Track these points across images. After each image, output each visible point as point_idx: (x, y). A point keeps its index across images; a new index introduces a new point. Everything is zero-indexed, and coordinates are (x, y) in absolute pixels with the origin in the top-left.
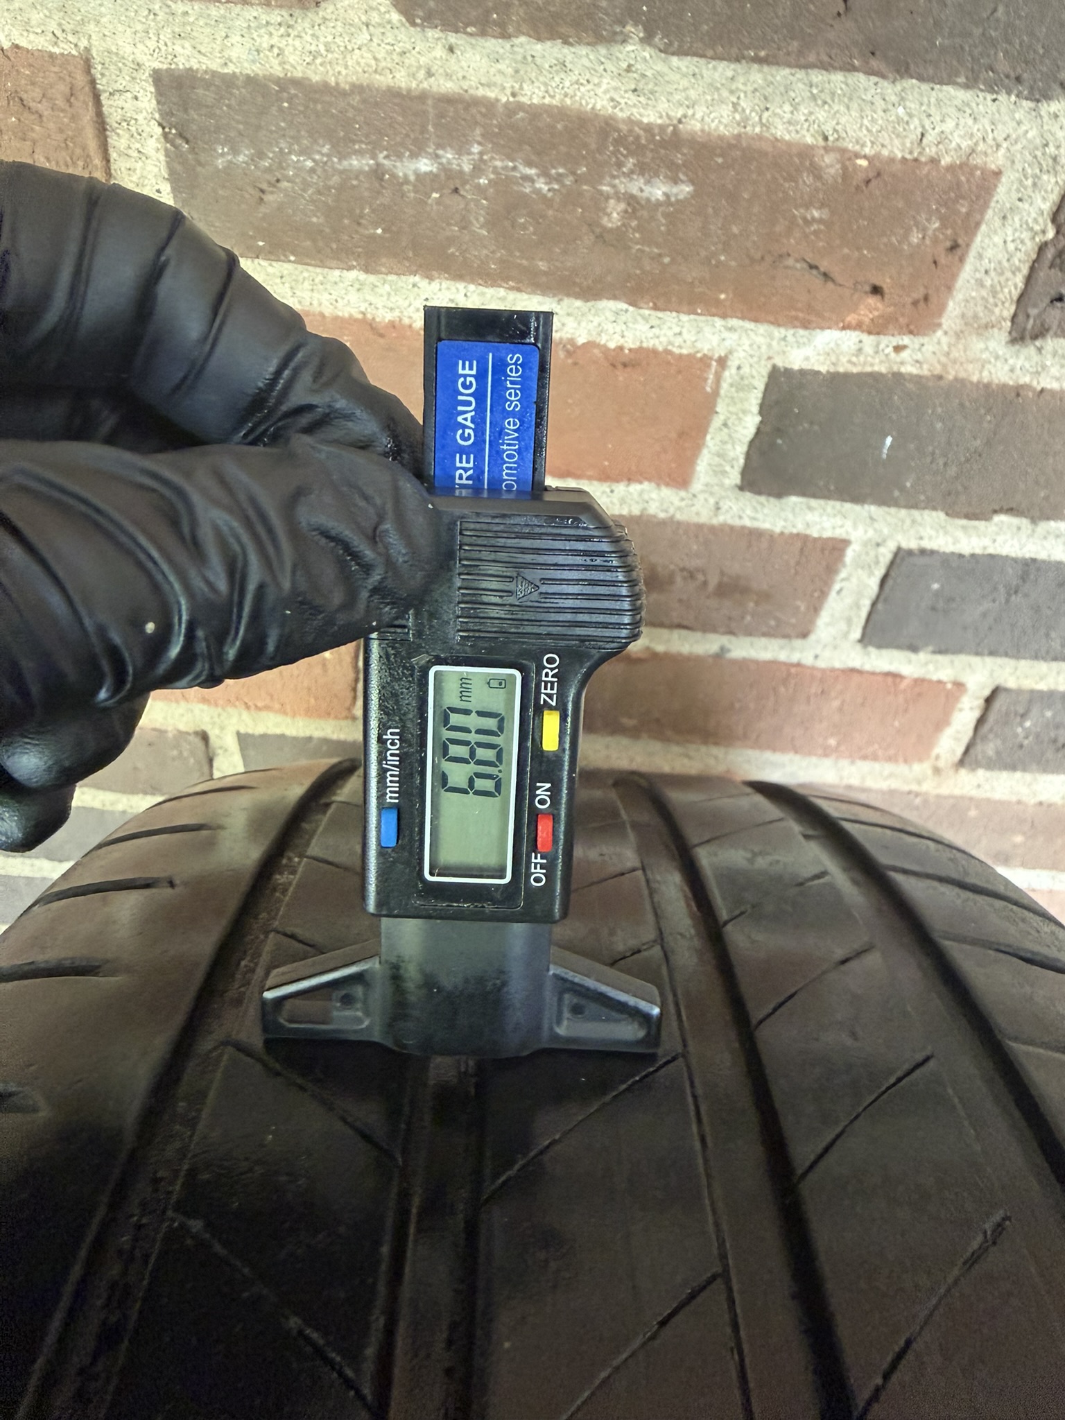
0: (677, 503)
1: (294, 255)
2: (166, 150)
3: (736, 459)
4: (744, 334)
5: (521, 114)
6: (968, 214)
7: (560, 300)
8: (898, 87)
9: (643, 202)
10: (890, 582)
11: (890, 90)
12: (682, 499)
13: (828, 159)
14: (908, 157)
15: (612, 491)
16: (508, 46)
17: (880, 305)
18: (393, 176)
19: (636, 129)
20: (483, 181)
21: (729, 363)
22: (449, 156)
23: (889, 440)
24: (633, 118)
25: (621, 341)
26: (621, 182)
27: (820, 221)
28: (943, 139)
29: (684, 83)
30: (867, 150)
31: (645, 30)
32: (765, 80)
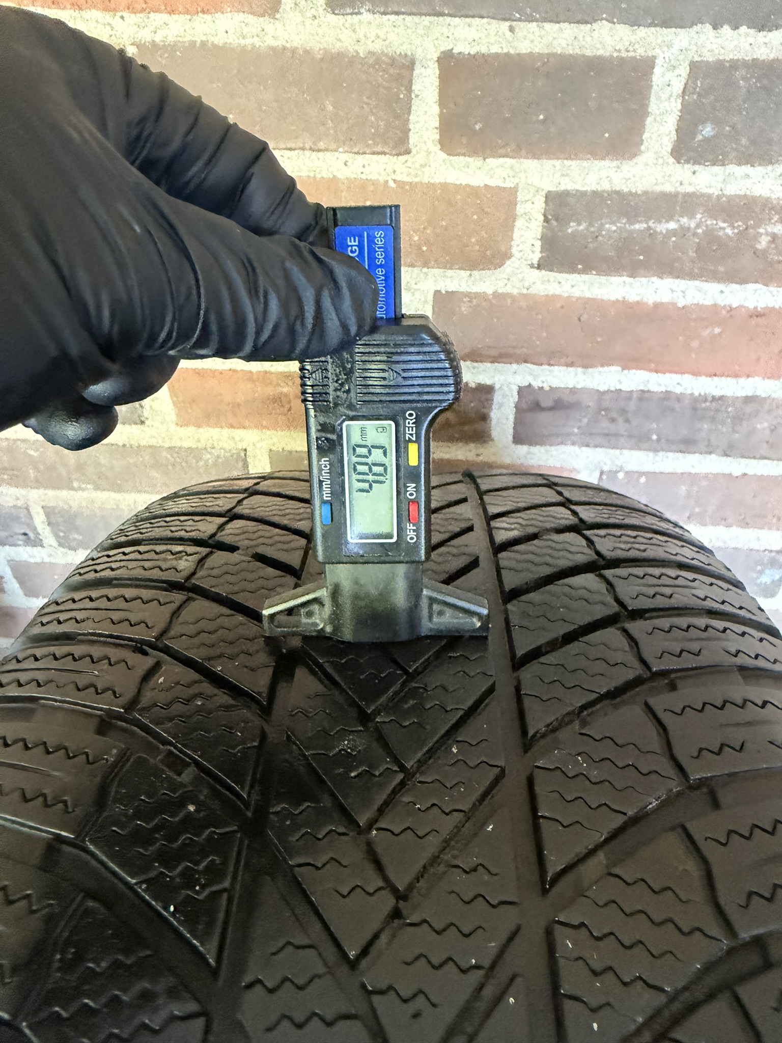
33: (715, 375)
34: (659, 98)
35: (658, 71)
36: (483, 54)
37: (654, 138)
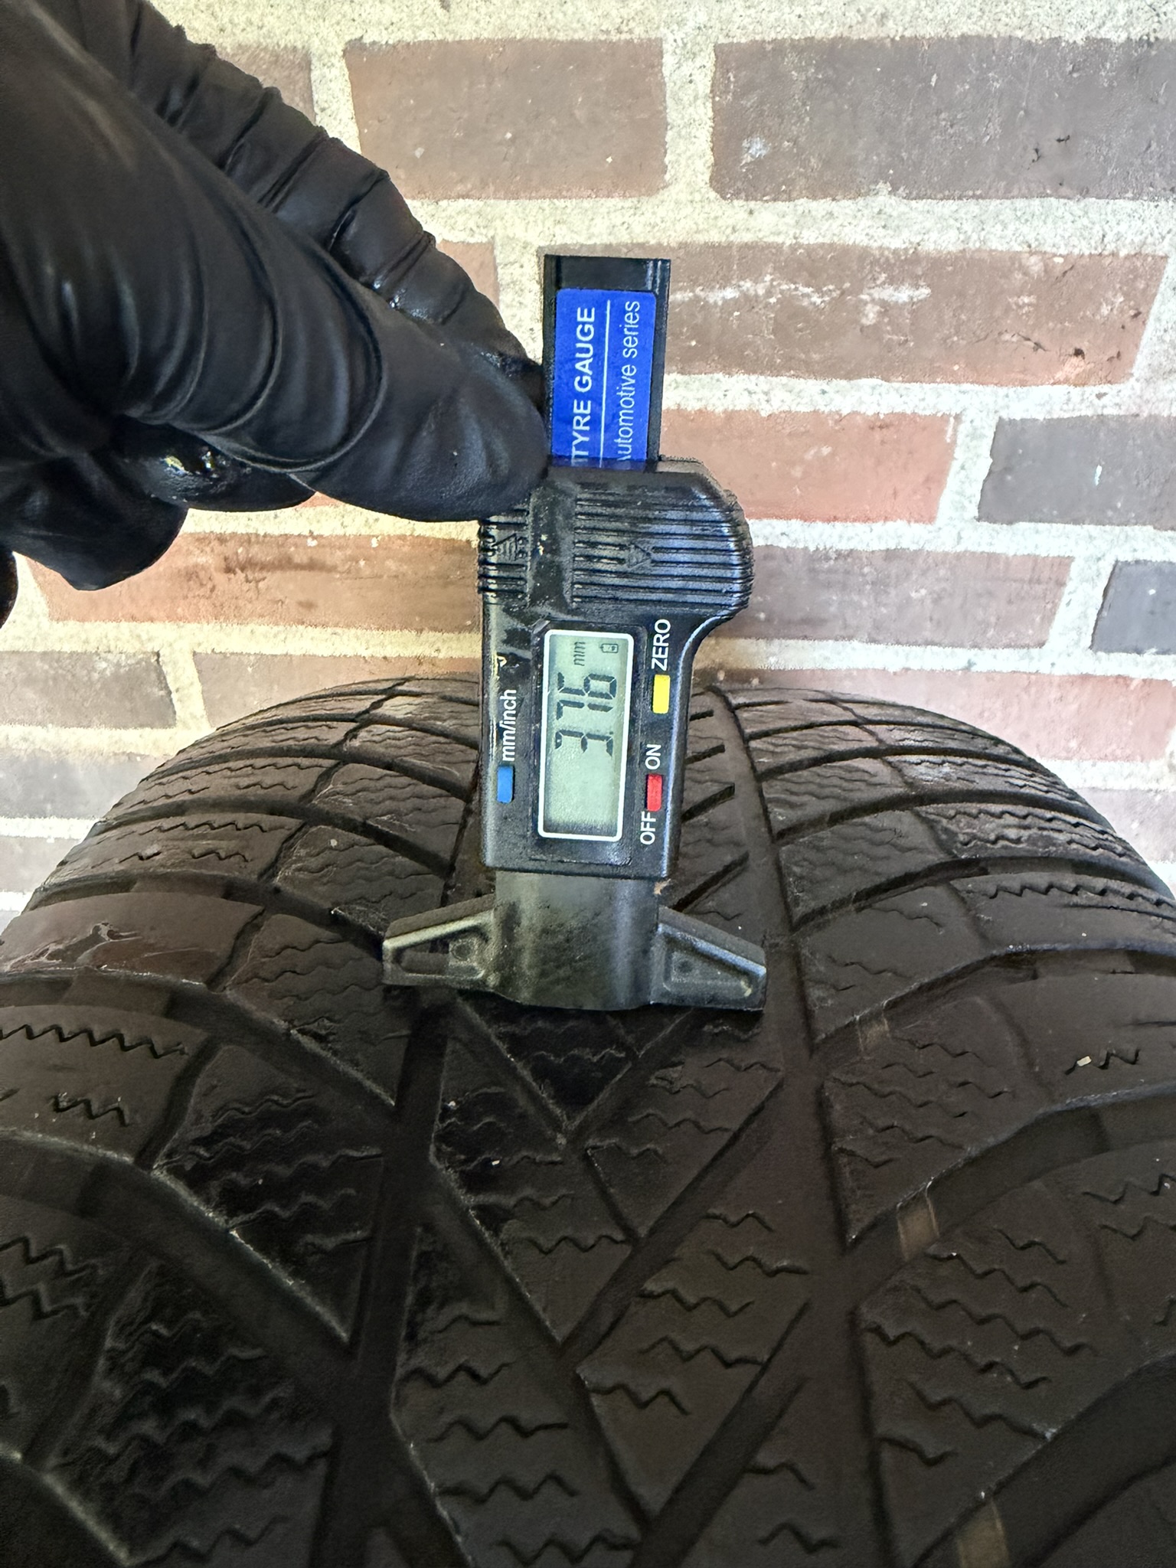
0: (925, 536)
3: (975, 496)
4: (974, 396)
5: (801, 251)
6: (1144, 290)
7: (830, 381)
8: (1082, 204)
9: (893, 304)
10: (1111, 592)
11: (1075, 207)
12: (929, 532)
13: (1033, 259)
14: (1093, 252)
15: (871, 530)
16: (791, 204)
17: (1082, 363)
18: (706, 303)
19: (886, 253)
21: (963, 418)
22: (748, 285)
23: (1099, 469)
24: (883, 246)
25: (877, 409)
26: (876, 292)
27: (1029, 305)
28: (1119, 237)
29: (920, 218)
30: (1063, 251)
31: (892, 185)
32: (981, 209)
33: (835, 519)
34: (678, 101)
35: (669, 61)
36: (408, 44)
37: (683, 161)
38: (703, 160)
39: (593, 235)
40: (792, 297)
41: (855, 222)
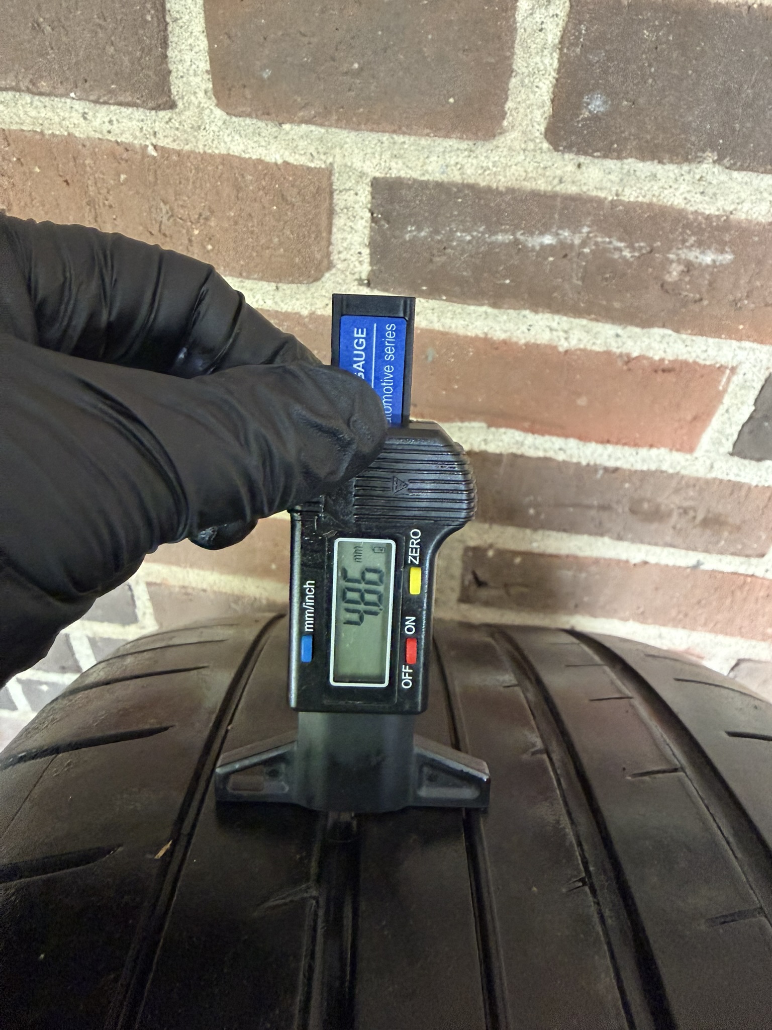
0: (683, 463)
1: (446, 296)
2: (371, 227)
3: (732, 435)
4: (751, 353)
5: (621, 208)
7: (625, 327)
9: (696, 266)
12: (687, 460)
15: (637, 453)
16: (618, 163)
18: (525, 246)
19: (700, 218)
20: (587, 250)
21: (738, 370)
22: (566, 234)
24: (699, 211)
25: (663, 355)
26: (683, 252)
29: (738, 188)
31: (718, 155)
34: (526, 49)
35: (523, 6)
37: (522, 110)
38: (542, 110)
39: (427, 171)
40: (605, 250)
41: (676, 186)
